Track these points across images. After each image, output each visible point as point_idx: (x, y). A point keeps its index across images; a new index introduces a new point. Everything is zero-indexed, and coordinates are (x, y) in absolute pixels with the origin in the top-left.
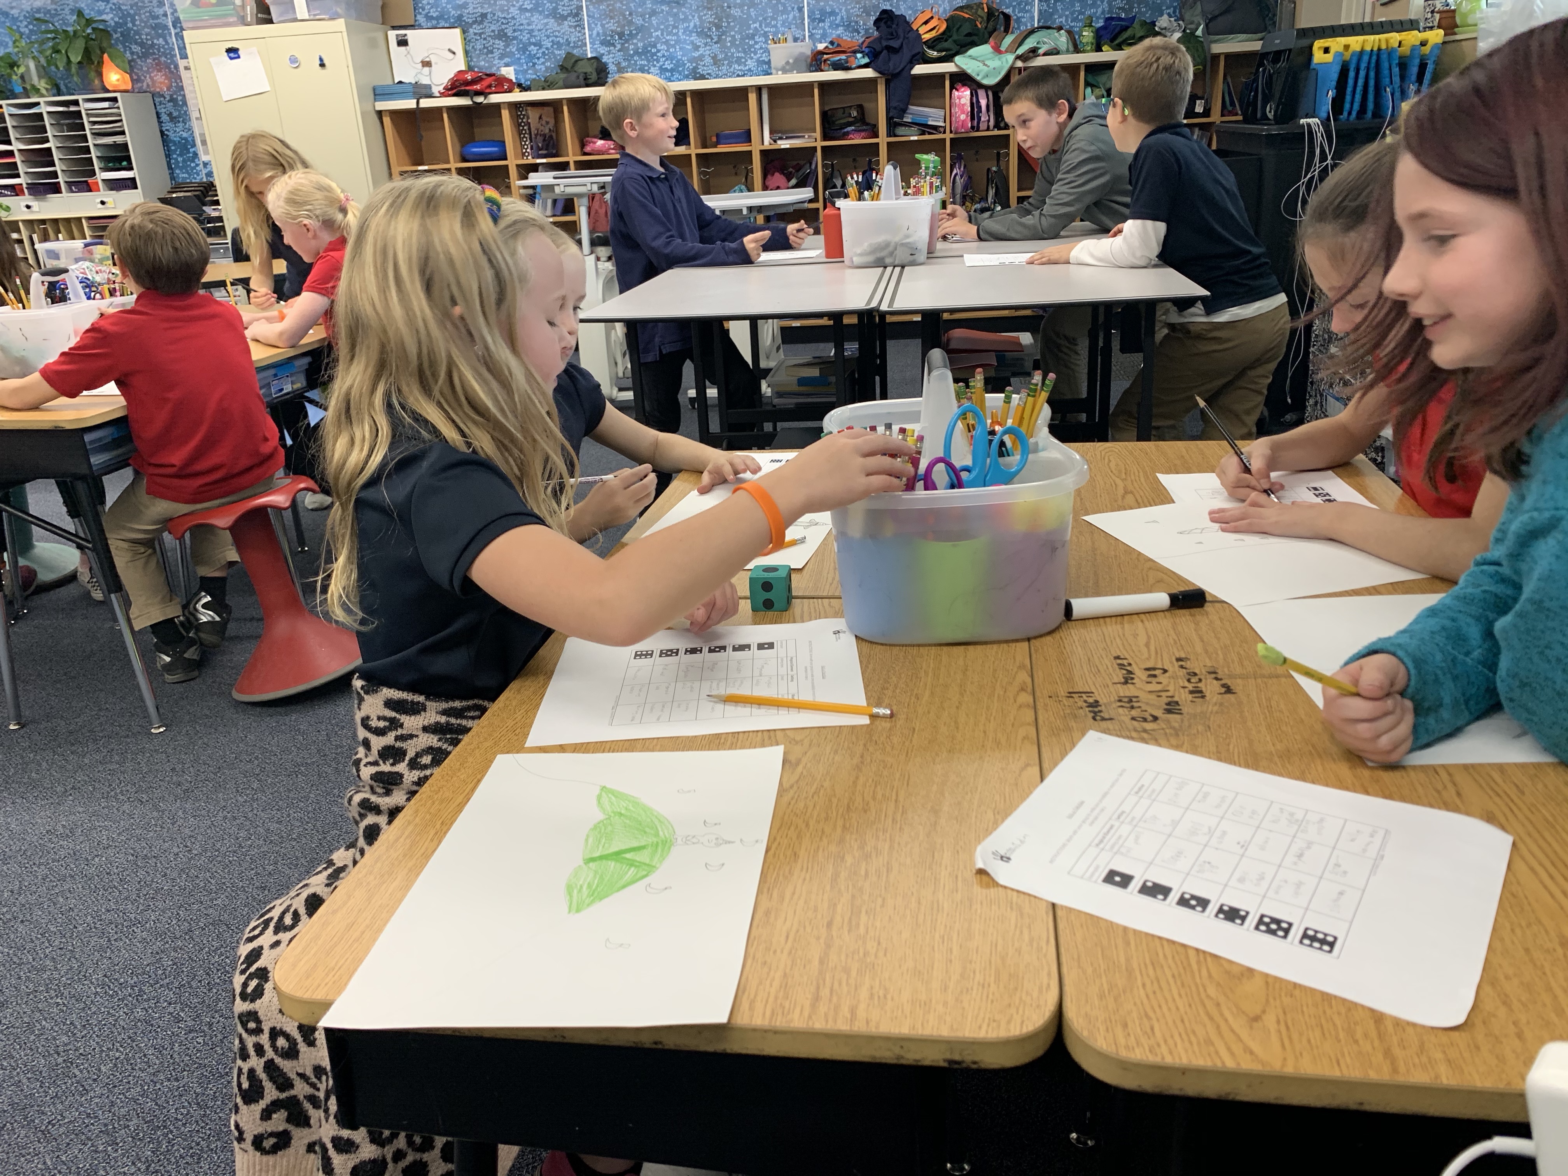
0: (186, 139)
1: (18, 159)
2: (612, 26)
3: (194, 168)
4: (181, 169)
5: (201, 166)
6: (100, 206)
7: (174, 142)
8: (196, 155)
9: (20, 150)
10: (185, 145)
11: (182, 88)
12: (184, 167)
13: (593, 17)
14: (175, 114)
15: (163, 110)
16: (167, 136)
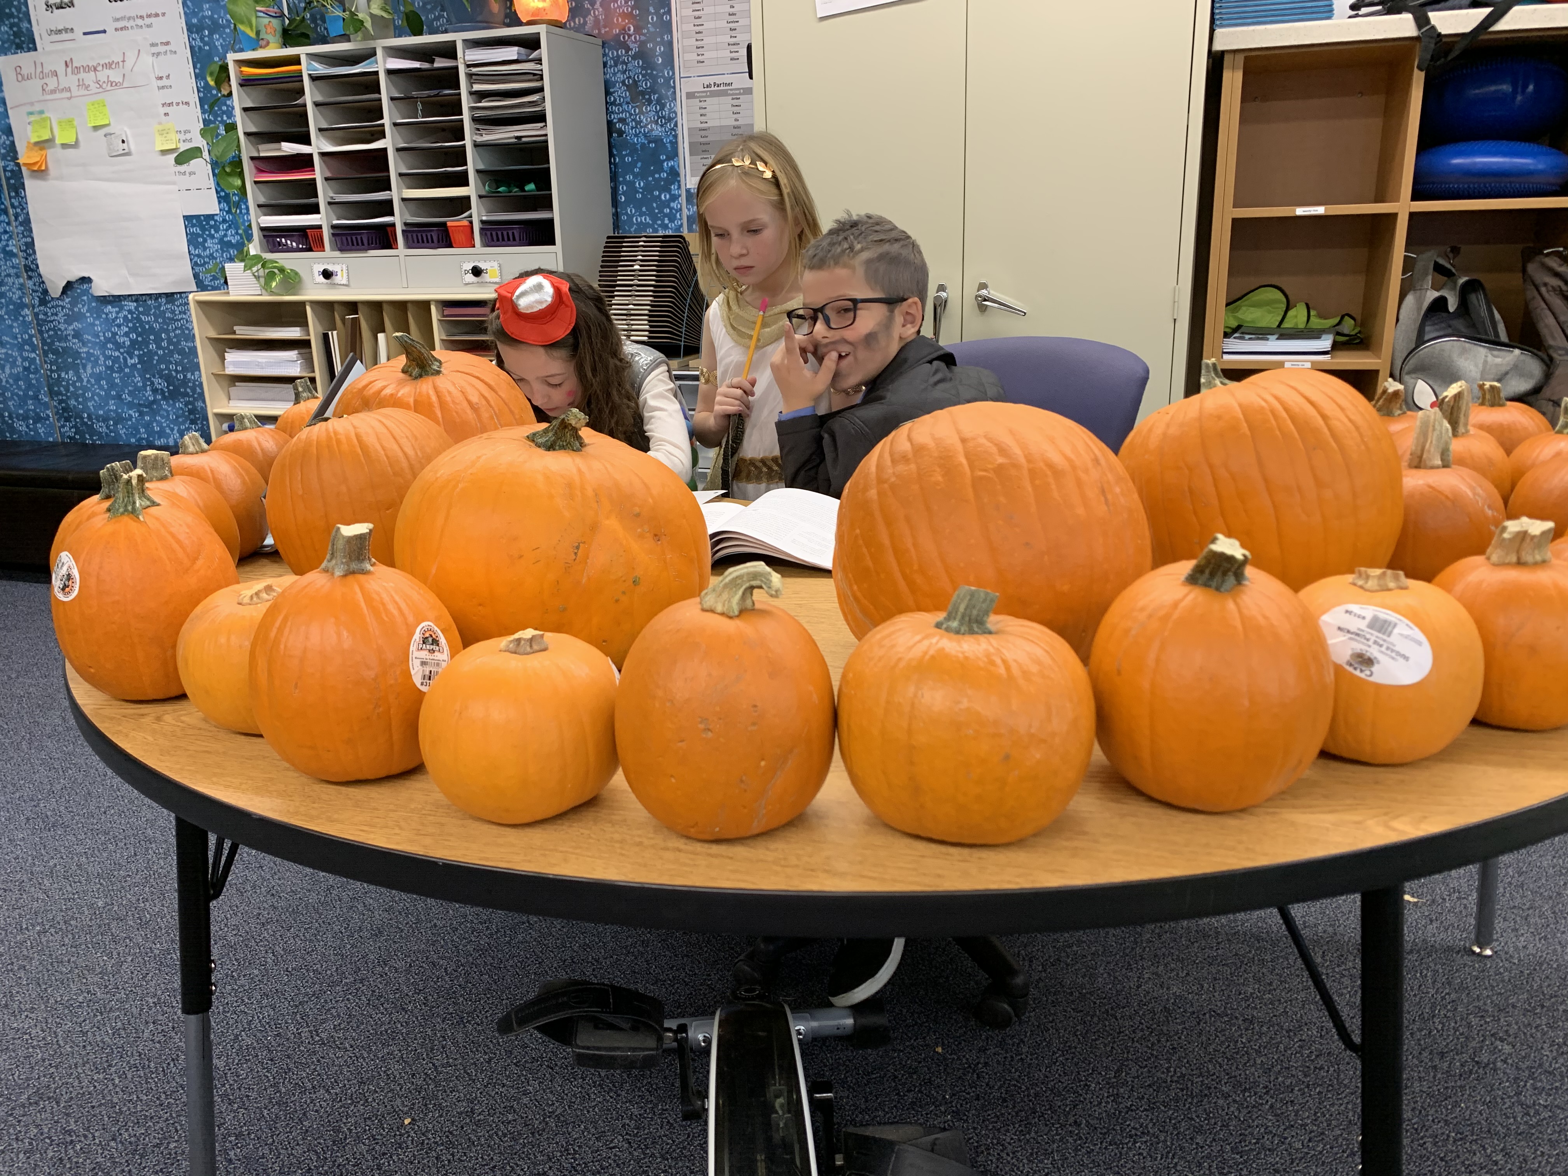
0: (658, 141)
1: (319, 173)
3: (667, 204)
4: (638, 204)
5: (683, 199)
6: (470, 278)
7: (633, 150)
8: (674, 174)
9: (323, 155)
10: (655, 154)
11: (668, 28)
12: (645, 203)
14: (643, 86)
15: (620, 77)
16: (621, 133)
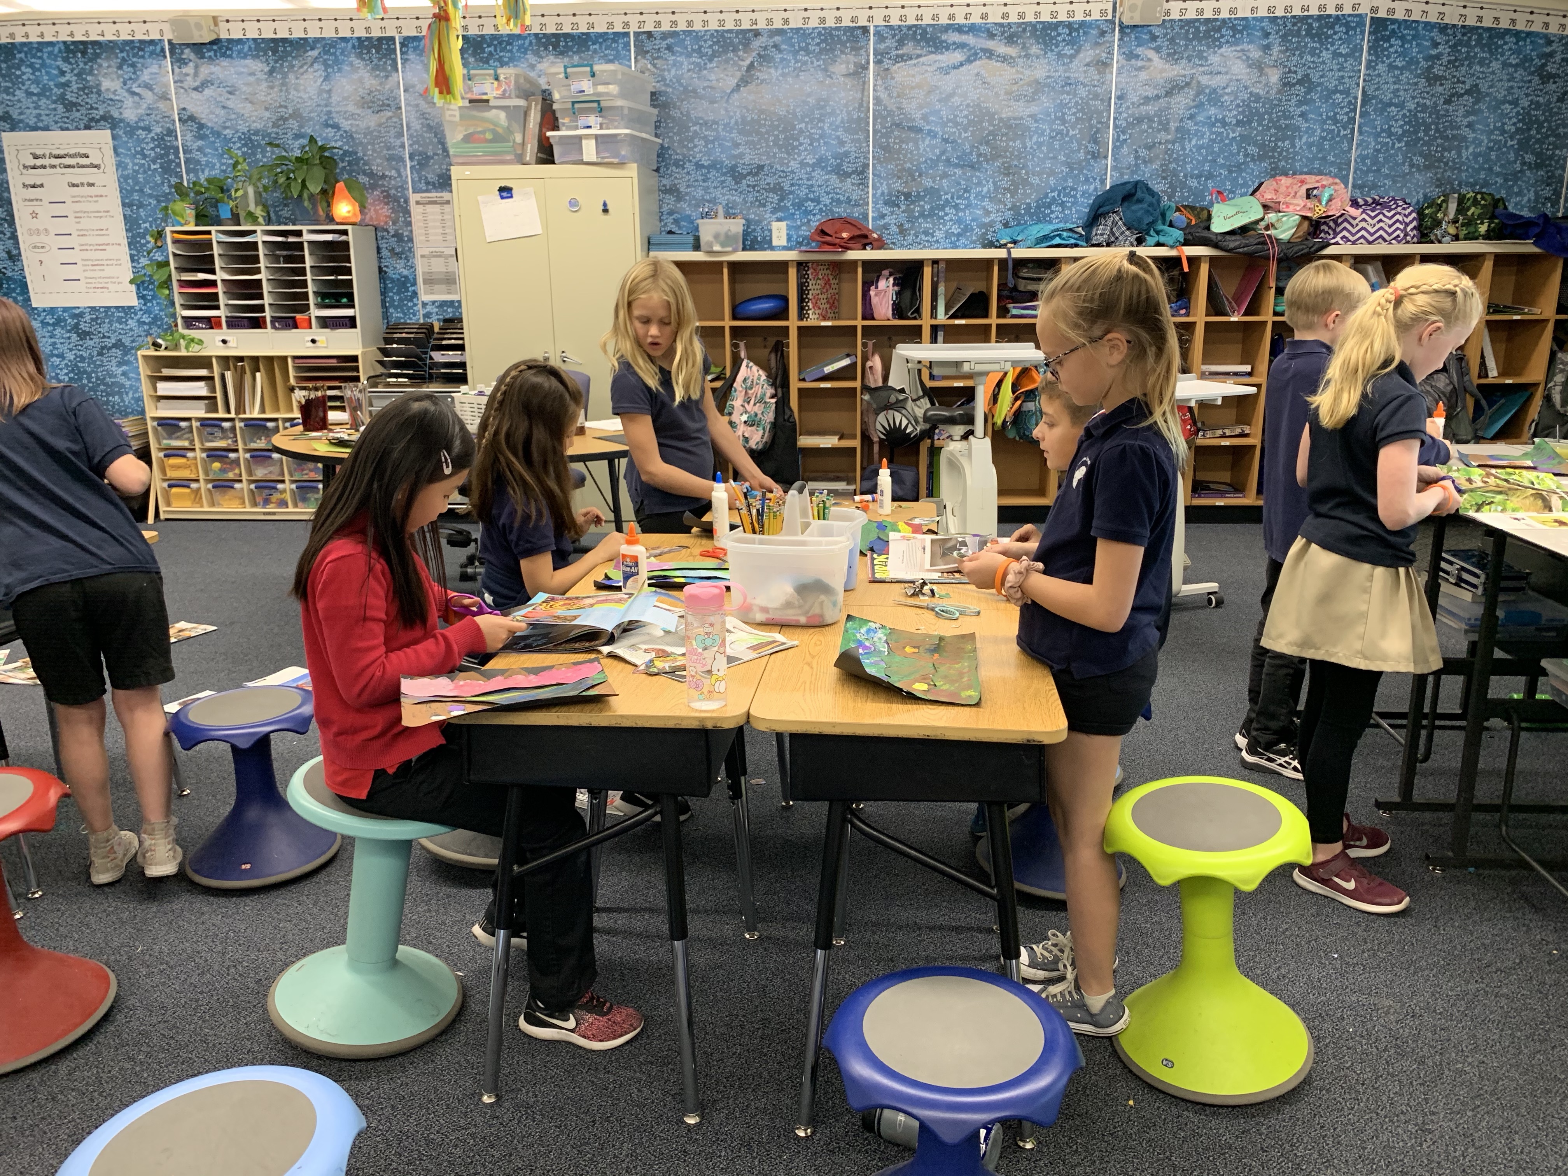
0: (406, 277)
1: (220, 289)
2: (898, 186)
3: (411, 308)
4: (396, 308)
5: (420, 306)
6: (311, 344)
7: (393, 281)
8: (415, 294)
9: (223, 280)
10: (404, 283)
11: (410, 224)
12: (399, 307)
13: (879, 176)
14: (397, 250)
15: (385, 245)
16: (386, 272)
